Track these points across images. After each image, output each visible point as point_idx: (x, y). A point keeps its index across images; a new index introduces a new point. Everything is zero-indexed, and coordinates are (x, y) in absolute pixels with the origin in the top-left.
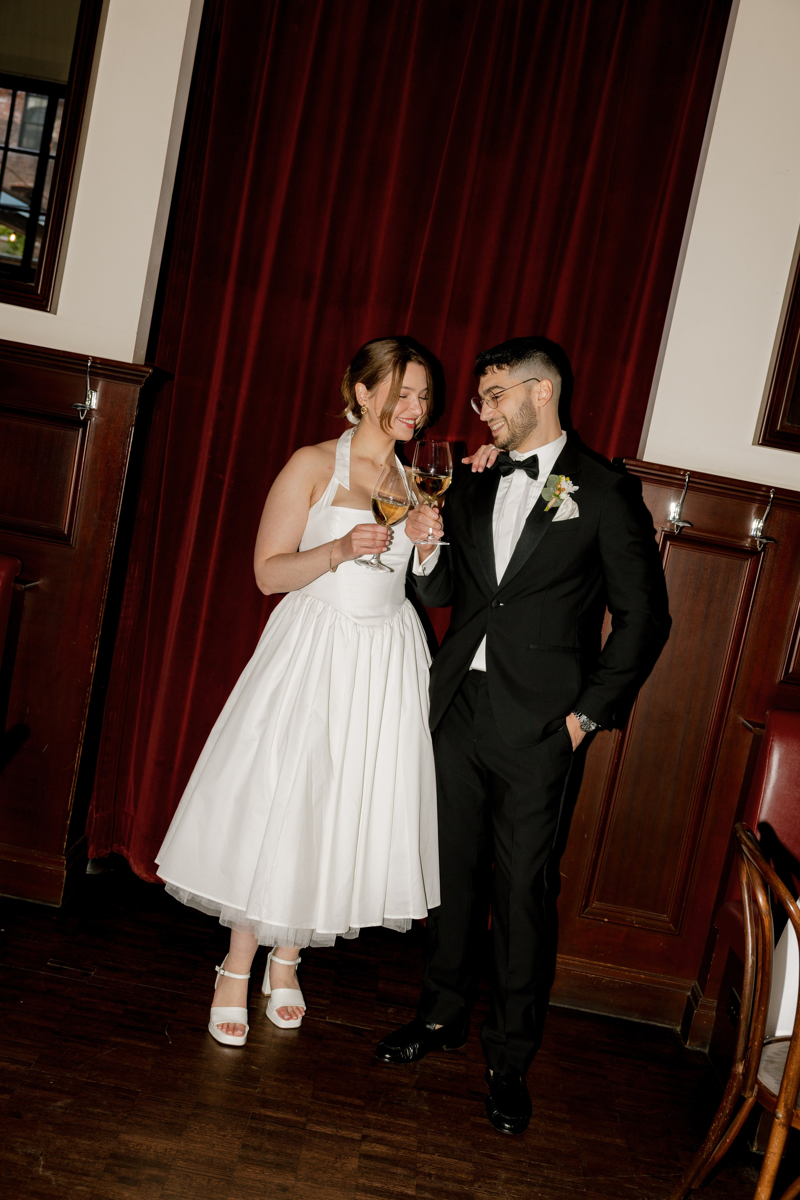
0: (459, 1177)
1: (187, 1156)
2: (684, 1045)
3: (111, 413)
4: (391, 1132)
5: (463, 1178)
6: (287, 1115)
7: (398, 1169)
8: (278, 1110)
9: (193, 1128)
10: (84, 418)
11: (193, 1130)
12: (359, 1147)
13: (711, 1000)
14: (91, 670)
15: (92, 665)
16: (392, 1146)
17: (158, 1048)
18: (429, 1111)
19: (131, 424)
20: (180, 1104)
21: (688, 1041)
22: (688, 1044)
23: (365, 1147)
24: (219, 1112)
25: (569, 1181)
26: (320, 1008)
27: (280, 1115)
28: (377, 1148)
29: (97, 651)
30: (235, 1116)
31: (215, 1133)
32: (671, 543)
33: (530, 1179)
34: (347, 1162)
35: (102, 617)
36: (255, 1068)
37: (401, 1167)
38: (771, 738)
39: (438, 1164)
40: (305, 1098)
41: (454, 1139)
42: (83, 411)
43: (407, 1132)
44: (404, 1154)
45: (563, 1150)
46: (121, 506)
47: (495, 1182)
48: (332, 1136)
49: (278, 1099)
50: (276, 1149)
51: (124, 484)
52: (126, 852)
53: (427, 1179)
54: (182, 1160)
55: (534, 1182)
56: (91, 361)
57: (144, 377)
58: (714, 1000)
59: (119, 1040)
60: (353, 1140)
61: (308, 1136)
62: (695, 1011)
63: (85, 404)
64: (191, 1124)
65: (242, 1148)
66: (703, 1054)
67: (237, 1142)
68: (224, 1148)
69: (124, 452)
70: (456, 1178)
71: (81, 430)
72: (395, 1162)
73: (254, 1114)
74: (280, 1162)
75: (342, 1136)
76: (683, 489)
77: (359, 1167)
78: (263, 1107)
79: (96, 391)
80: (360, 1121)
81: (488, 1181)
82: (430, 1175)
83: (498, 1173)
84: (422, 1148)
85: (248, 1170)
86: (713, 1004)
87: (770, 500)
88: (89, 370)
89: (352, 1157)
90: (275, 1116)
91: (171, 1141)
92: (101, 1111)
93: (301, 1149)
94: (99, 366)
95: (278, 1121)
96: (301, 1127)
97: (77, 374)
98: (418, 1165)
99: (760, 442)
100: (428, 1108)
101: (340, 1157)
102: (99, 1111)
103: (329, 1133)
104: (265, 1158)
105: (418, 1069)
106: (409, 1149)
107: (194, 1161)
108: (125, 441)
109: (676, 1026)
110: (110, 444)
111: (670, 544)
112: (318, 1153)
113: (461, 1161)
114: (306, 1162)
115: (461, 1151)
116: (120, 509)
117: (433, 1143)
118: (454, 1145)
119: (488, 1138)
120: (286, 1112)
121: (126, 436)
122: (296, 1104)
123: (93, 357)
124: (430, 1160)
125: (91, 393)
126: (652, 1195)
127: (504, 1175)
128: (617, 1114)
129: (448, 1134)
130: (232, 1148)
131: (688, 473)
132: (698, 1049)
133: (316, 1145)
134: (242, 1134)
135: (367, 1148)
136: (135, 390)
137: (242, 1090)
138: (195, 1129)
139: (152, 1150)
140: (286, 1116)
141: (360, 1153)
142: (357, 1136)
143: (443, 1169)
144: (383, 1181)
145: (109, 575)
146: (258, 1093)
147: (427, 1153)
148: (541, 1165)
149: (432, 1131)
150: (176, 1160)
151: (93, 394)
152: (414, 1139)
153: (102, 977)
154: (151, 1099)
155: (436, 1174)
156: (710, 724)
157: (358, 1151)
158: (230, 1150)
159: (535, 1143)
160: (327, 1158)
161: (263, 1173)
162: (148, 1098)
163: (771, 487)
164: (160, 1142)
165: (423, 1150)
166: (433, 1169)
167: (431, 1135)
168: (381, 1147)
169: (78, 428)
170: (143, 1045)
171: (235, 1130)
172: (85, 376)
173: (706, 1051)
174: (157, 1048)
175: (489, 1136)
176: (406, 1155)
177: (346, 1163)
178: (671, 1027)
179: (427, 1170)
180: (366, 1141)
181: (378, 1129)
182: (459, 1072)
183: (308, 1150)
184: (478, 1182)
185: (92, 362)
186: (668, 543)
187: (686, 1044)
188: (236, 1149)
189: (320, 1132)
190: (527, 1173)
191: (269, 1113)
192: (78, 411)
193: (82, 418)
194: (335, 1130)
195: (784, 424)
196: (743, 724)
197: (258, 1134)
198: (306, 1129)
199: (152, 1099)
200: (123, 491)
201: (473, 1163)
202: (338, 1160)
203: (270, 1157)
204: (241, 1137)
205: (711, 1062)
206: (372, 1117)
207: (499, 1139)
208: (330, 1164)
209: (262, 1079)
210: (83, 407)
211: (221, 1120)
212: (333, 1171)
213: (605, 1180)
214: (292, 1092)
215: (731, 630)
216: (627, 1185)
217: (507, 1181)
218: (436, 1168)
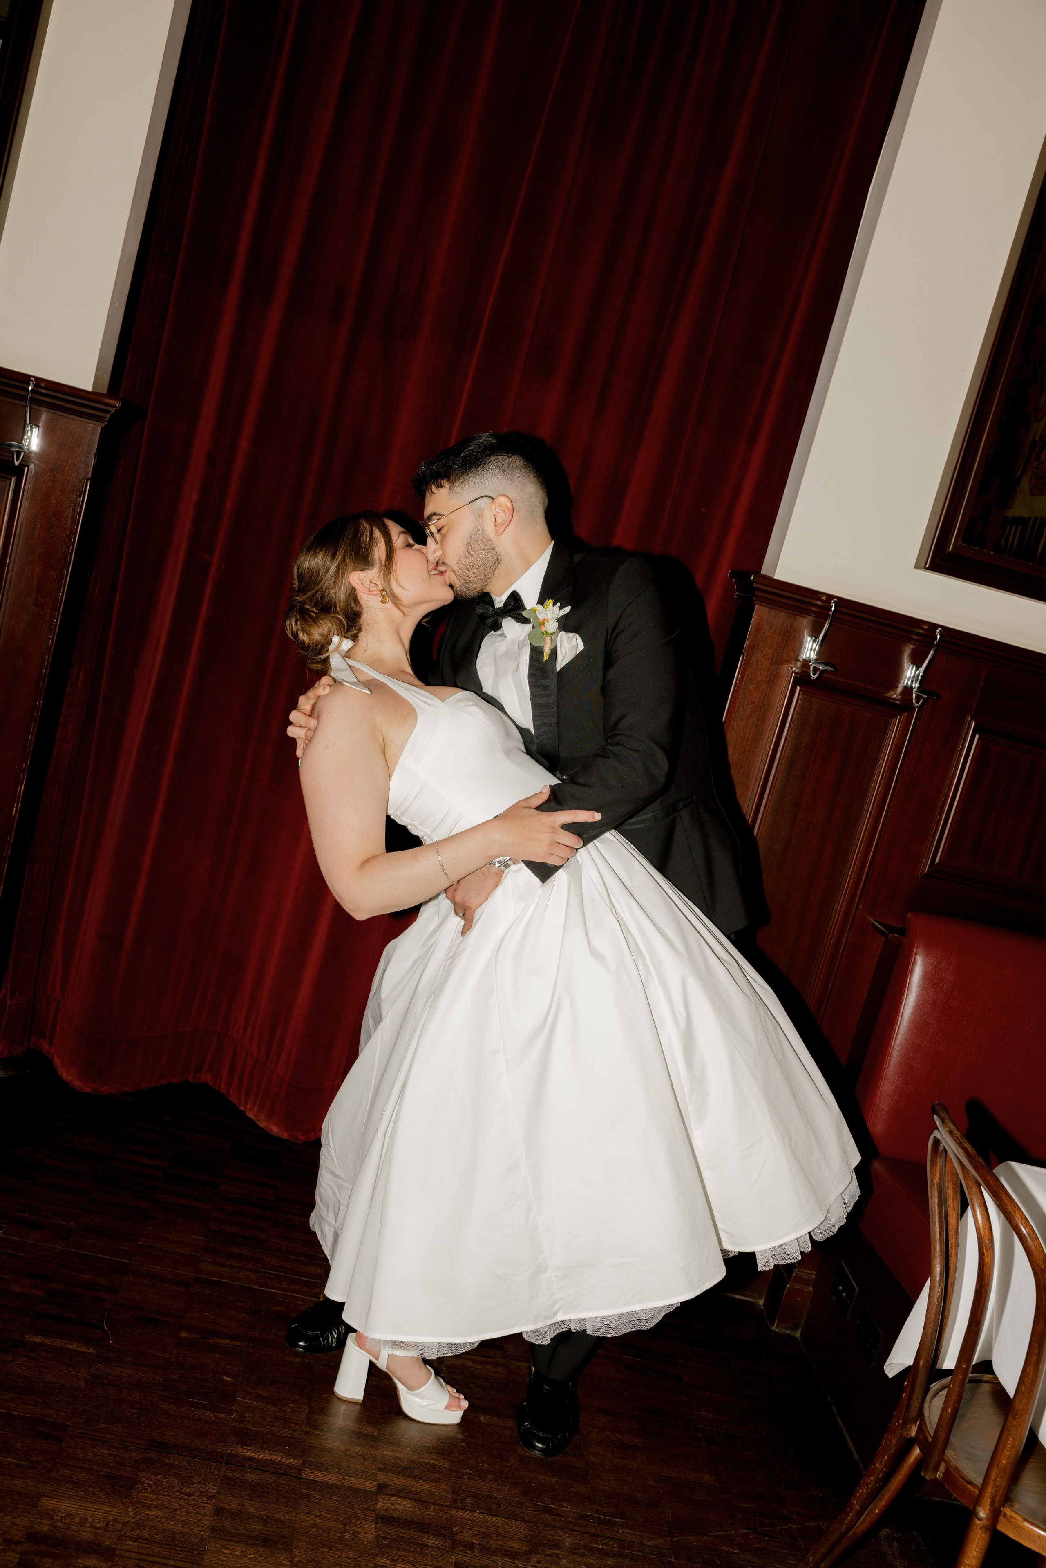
0: (510, 1547)
1: (137, 1532)
2: (770, 1326)
3: (58, 459)
4: (415, 1477)
5: (515, 1548)
6: (275, 1455)
7: (429, 1539)
8: (262, 1448)
9: (145, 1483)
10: (20, 464)
11: (145, 1487)
12: (374, 1505)
13: (809, 1272)
14: (14, 812)
15: (16, 805)
16: (418, 1501)
17: (94, 1352)
18: (463, 1441)
19: (86, 476)
20: (127, 1444)
21: (776, 1322)
22: (775, 1325)
23: (384, 1504)
24: (181, 1455)
25: (651, 1546)
26: (312, 1280)
27: (266, 1456)
28: (398, 1504)
29: (23, 786)
30: (203, 1460)
31: (177, 1491)
32: (802, 689)
33: (602, 1545)
34: (360, 1530)
35: (33, 740)
36: (228, 1379)
37: (432, 1535)
38: (915, 950)
39: (482, 1527)
40: (297, 1427)
41: (498, 1484)
42: (19, 453)
43: (437, 1476)
44: (434, 1512)
45: (639, 1496)
46: (66, 590)
47: (558, 1552)
48: (337, 1487)
49: (262, 1429)
50: (262, 1513)
51: (72, 559)
52: (47, 1047)
53: (469, 1552)
54: (131, 1539)
55: (607, 1549)
56: (33, 384)
57: (107, 412)
58: (812, 1272)
59: (38, 1339)
60: (365, 1492)
61: (305, 1490)
62: (788, 1286)
63: (22, 443)
64: (142, 1477)
65: (215, 1514)
66: (794, 1338)
67: (208, 1504)
68: (190, 1515)
69: (74, 515)
70: (507, 1548)
71: (13, 479)
72: (424, 1527)
73: (229, 1455)
74: (269, 1535)
75: (351, 1487)
76: (827, 620)
77: (377, 1537)
78: (242, 1444)
79: (38, 427)
80: (374, 1461)
81: (548, 1551)
82: (471, 1546)
83: (560, 1537)
84: (459, 1501)
85: (225, 1551)
86: (811, 1277)
87: (935, 643)
88: (30, 396)
89: (367, 1521)
90: (257, 1457)
91: (115, 1507)
92: (14, 1461)
93: (296, 1512)
94: (44, 391)
95: (262, 1466)
96: (295, 1473)
97: (11, 400)
98: (455, 1530)
99: (927, 566)
100: (462, 1435)
101: (350, 1523)
102: (10, 1459)
103: (334, 1482)
104: (247, 1530)
105: (444, 1374)
106: (441, 1505)
107: (147, 1540)
108: (77, 500)
109: (758, 1298)
110: (54, 502)
111: (800, 691)
112: (319, 1517)
113: (510, 1521)
114: (304, 1533)
115: (510, 1505)
116: (65, 594)
117: (471, 1492)
118: (499, 1495)
119: (542, 1481)
120: (274, 1451)
121: (78, 493)
122: (287, 1437)
123: (37, 379)
124: (470, 1520)
125: (32, 428)
126: (758, 1562)
127: (568, 1541)
128: (701, 1435)
129: (490, 1477)
130: (200, 1514)
131: (835, 599)
132: (787, 1332)
133: (317, 1504)
134: (214, 1489)
135: (386, 1505)
136: (93, 430)
137: (212, 1417)
138: (149, 1485)
139: (88, 1525)
140: (274, 1458)
141: (377, 1515)
142: (371, 1486)
143: (487, 1536)
144: (410, 1559)
145: (46, 683)
146: (234, 1420)
147: (466, 1510)
148: (613, 1521)
149: (470, 1473)
150: (122, 1540)
151: (34, 430)
152: (447, 1488)
153: (14, 1238)
154: (85, 1437)
155: (479, 1545)
156: (830, 924)
157: (373, 1511)
158: (198, 1518)
159: (603, 1485)
160: (333, 1524)
161: (246, 1556)
162: (81, 1435)
163: (938, 626)
164: (99, 1510)
165: (460, 1505)
166: (476, 1535)
167: (468, 1479)
168: (404, 1503)
169: (10, 477)
170: (73, 1346)
171: (204, 1484)
172: (24, 404)
173: (798, 1334)
174: (92, 1351)
175: (544, 1478)
176: (438, 1514)
177: (358, 1532)
178: (752, 1300)
179: (467, 1537)
180: (384, 1494)
181: (399, 1474)
182: (498, 1376)
183: (306, 1513)
184: (535, 1553)
185: (35, 385)
186: (798, 688)
187: (774, 1325)
188: (206, 1515)
189: (321, 1482)
190: (597, 1535)
191: (250, 1454)
192: (12, 452)
193: (17, 463)
194: (341, 1477)
195: (958, 544)
196: (873, 925)
197: (235, 1489)
198: (301, 1478)
199: (87, 1438)
200: (70, 569)
201: (526, 1522)
202: (347, 1528)
203: (255, 1527)
204: (214, 1496)
205: (804, 1350)
206: (389, 1453)
207: (557, 1482)
208: (337, 1535)
209: (239, 1397)
210: (20, 447)
211: (184, 1468)
212: (341, 1547)
213: (696, 1541)
214: (282, 1416)
215: (867, 805)
216: (725, 1548)
217: (573, 1550)
218: (479, 1534)
